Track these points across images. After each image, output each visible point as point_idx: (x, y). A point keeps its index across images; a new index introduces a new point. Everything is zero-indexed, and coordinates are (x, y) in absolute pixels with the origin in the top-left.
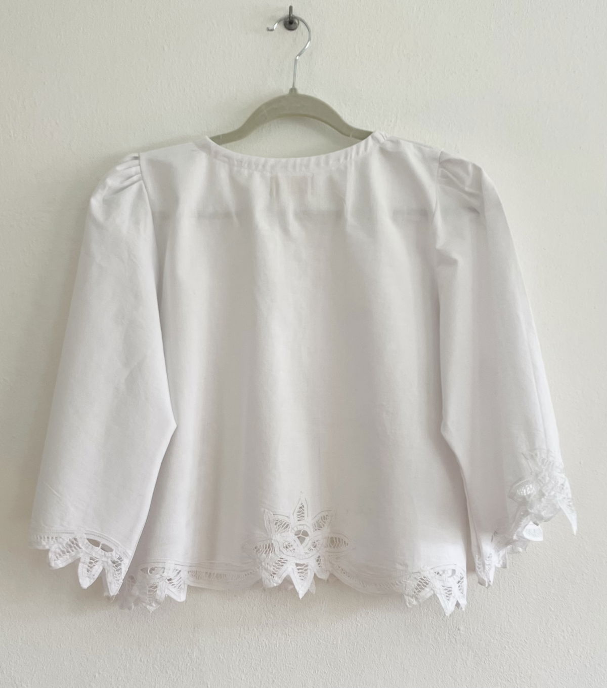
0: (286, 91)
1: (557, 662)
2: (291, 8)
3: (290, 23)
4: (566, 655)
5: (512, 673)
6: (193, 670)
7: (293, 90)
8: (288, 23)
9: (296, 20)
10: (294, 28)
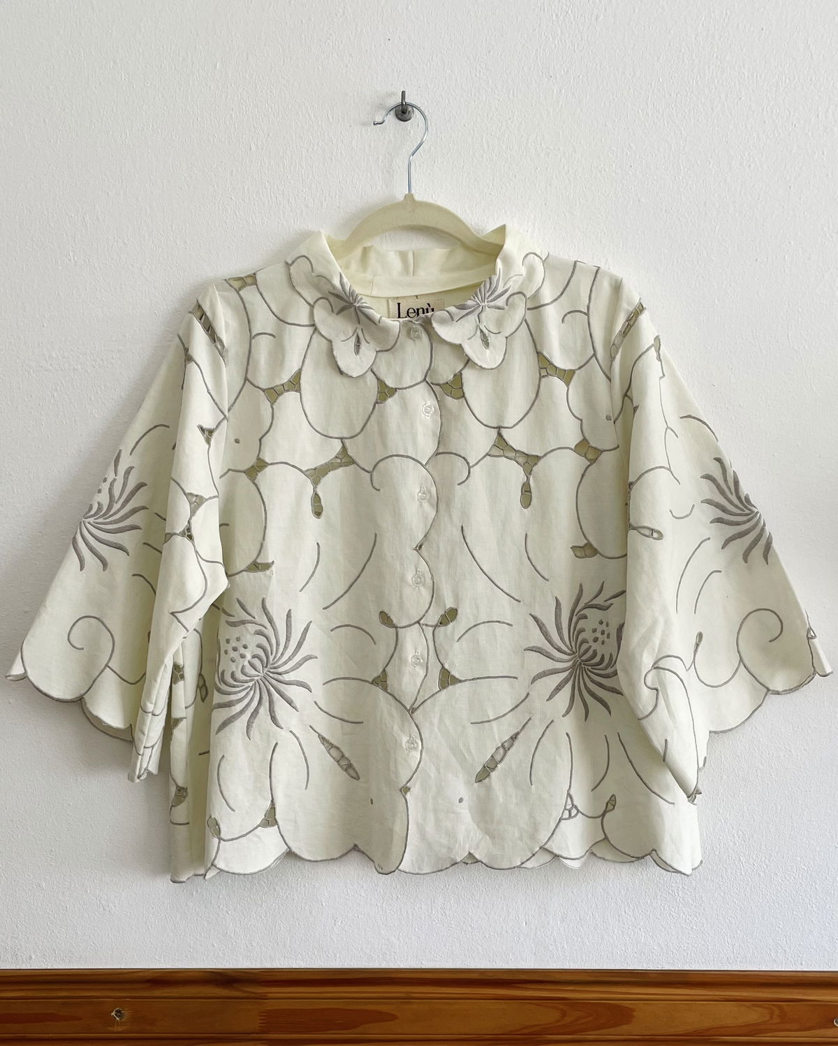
0: (401, 198)
1: (726, 872)
2: (403, 93)
3: (403, 112)
4: (737, 864)
5: (673, 885)
6: (305, 885)
7: (409, 197)
8: (400, 112)
9: (410, 109)
10: (408, 118)
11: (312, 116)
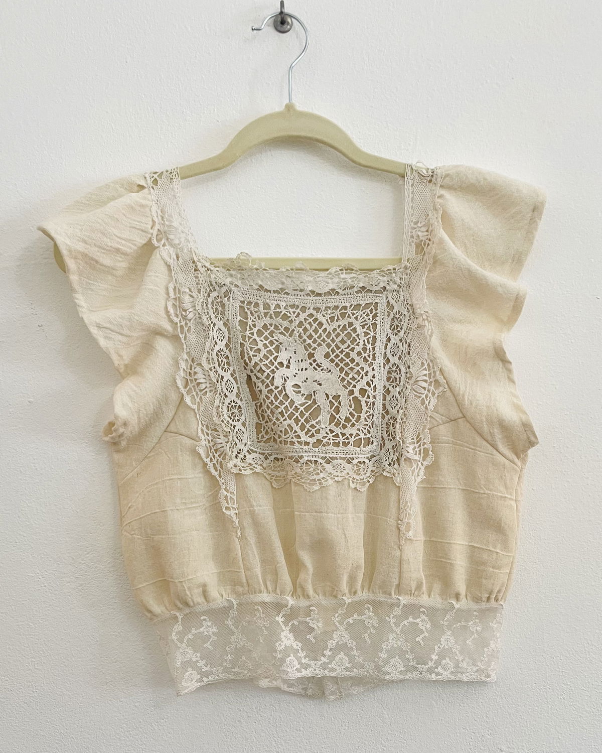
2: (282, 4)
3: (282, 22)
8: (279, 23)
9: (289, 20)
10: (286, 29)
11: (189, 29)
